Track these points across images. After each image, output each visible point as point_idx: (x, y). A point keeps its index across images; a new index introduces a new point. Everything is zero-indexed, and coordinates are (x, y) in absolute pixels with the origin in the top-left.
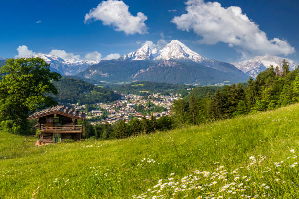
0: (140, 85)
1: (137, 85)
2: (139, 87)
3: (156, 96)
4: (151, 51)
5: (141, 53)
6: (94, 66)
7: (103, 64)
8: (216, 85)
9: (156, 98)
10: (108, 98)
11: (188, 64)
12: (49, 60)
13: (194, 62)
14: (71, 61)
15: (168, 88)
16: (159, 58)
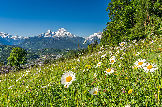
0: (47, 50)
2: (46, 51)
3: (53, 55)
4: (52, 33)
5: (47, 33)
6: (27, 40)
7: (31, 39)
8: (78, 49)
9: (53, 56)
10: (33, 57)
11: (67, 39)
12: (5, 36)
13: (69, 38)
14: (16, 37)
15: (58, 51)
16: (55, 36)
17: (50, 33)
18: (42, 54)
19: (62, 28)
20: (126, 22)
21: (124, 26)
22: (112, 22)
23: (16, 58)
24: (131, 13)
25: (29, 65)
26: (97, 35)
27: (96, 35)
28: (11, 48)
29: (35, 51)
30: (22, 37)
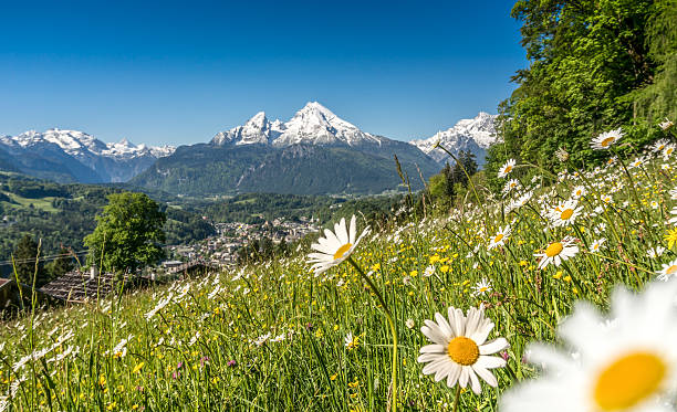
0: (249, 200)
1: (243, 202)
2: (248, 205)
3: (276, 223)
4: (271, 125)
5: (252, 129)
6: (165, 161)
7: (183, 155)
8: (384, 194)
9: (276, 229)
10: (192, 232)
11: (335, 151)
12: (76, 145)
13: (345, 145)
14: (121, 148)
15: (297, 204)
16: (283, 138)
17: (264, 129)
18: (230, 221)
19: (315, 104)
20: (606, 64)
21: (600, 84)
22: (540, 67)
23: (121, 237)
24: (629, 22)
25: (172, 266)
26: (469, 128)
27: (464, 129)
28: (99, 196)
29: (202, 204)
30: (146, 148)
